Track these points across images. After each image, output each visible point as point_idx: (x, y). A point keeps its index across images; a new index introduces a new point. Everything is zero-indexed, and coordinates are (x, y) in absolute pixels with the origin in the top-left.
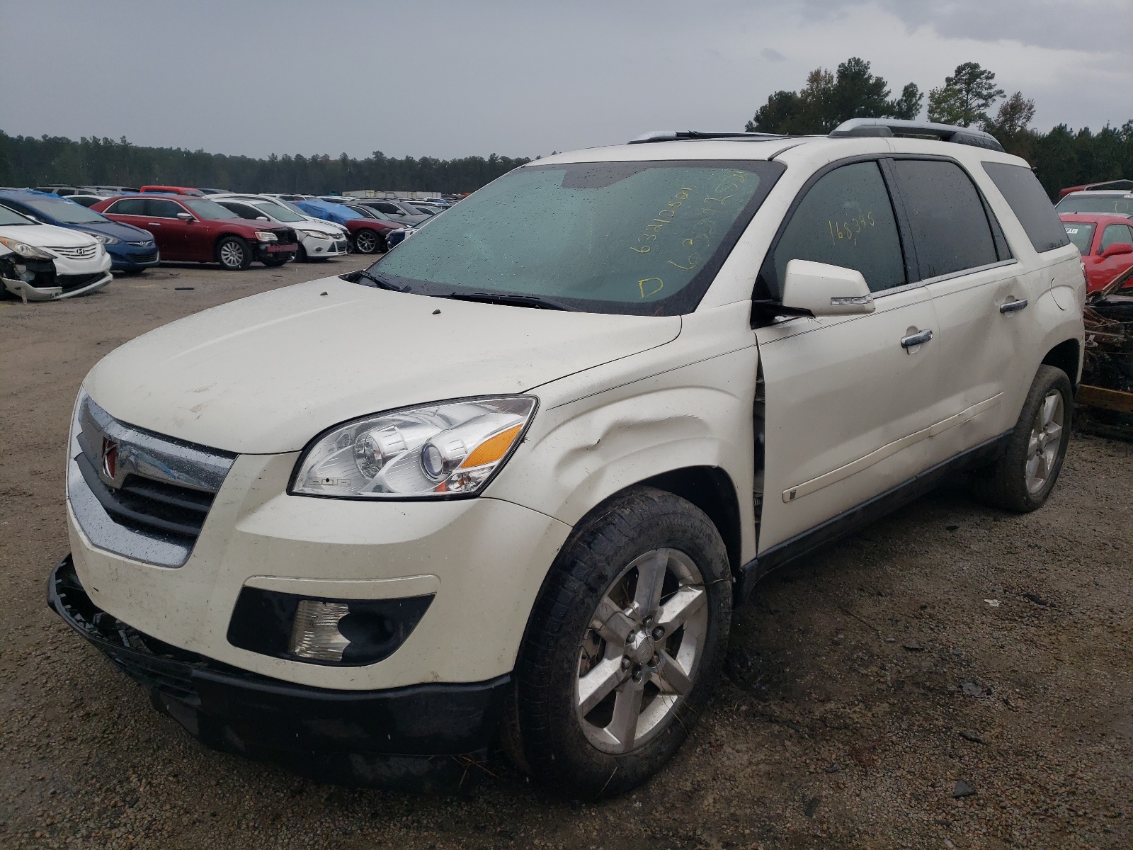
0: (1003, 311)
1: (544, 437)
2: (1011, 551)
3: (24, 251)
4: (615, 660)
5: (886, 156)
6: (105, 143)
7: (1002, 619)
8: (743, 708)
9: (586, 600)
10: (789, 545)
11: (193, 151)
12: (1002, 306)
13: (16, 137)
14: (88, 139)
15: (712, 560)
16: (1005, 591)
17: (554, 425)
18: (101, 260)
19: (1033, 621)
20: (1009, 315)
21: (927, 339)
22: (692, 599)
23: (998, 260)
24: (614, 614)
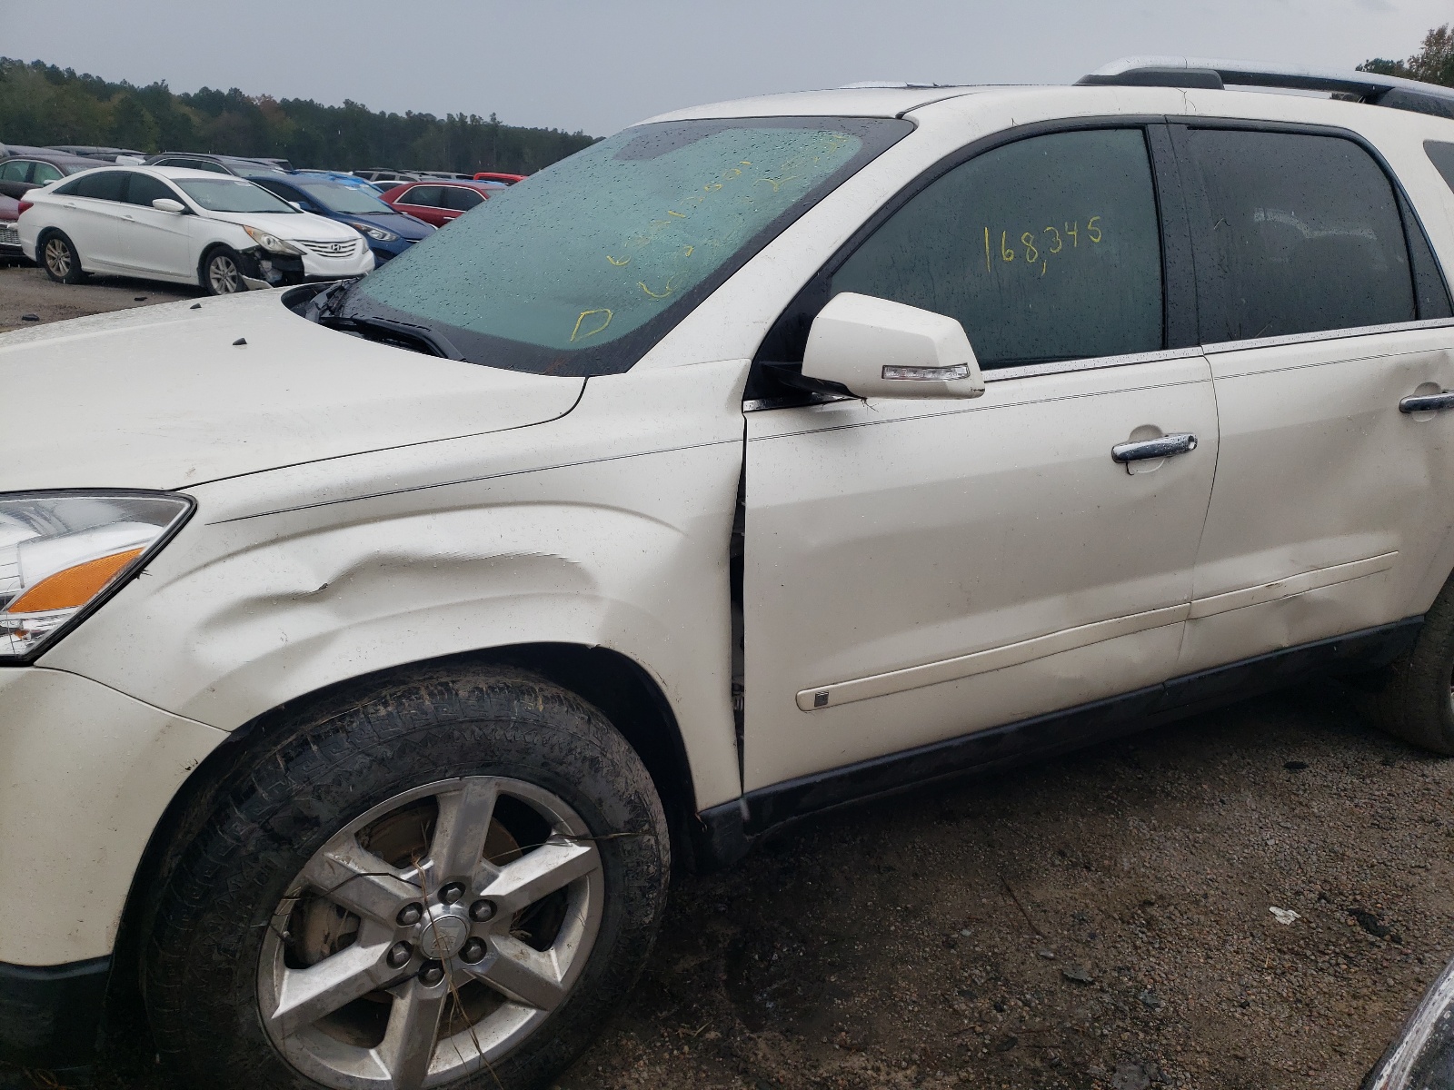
0: (1407, 409)
1: (191, 572)
2: (1383, 823)
3: (271, 245)
4: (372, 949)
5: (1166, 121)
6: (472, 121)
7: (1279, 950)
8: (712, 1035)
9: (261, 856)
10: (824, 782)
11: (571, 133)
12: (1404, 401)
13: (378, 113)
14: (455, 116)
15: (600, 801)
16: (1322, 896)
17: (222, 553)
18: (360, 260)
19: (1338, 964)
20: (1422, 418)
21: (1181, 449)
22: (562, 861)
23: (1417, 318)
24: (352, 879)
